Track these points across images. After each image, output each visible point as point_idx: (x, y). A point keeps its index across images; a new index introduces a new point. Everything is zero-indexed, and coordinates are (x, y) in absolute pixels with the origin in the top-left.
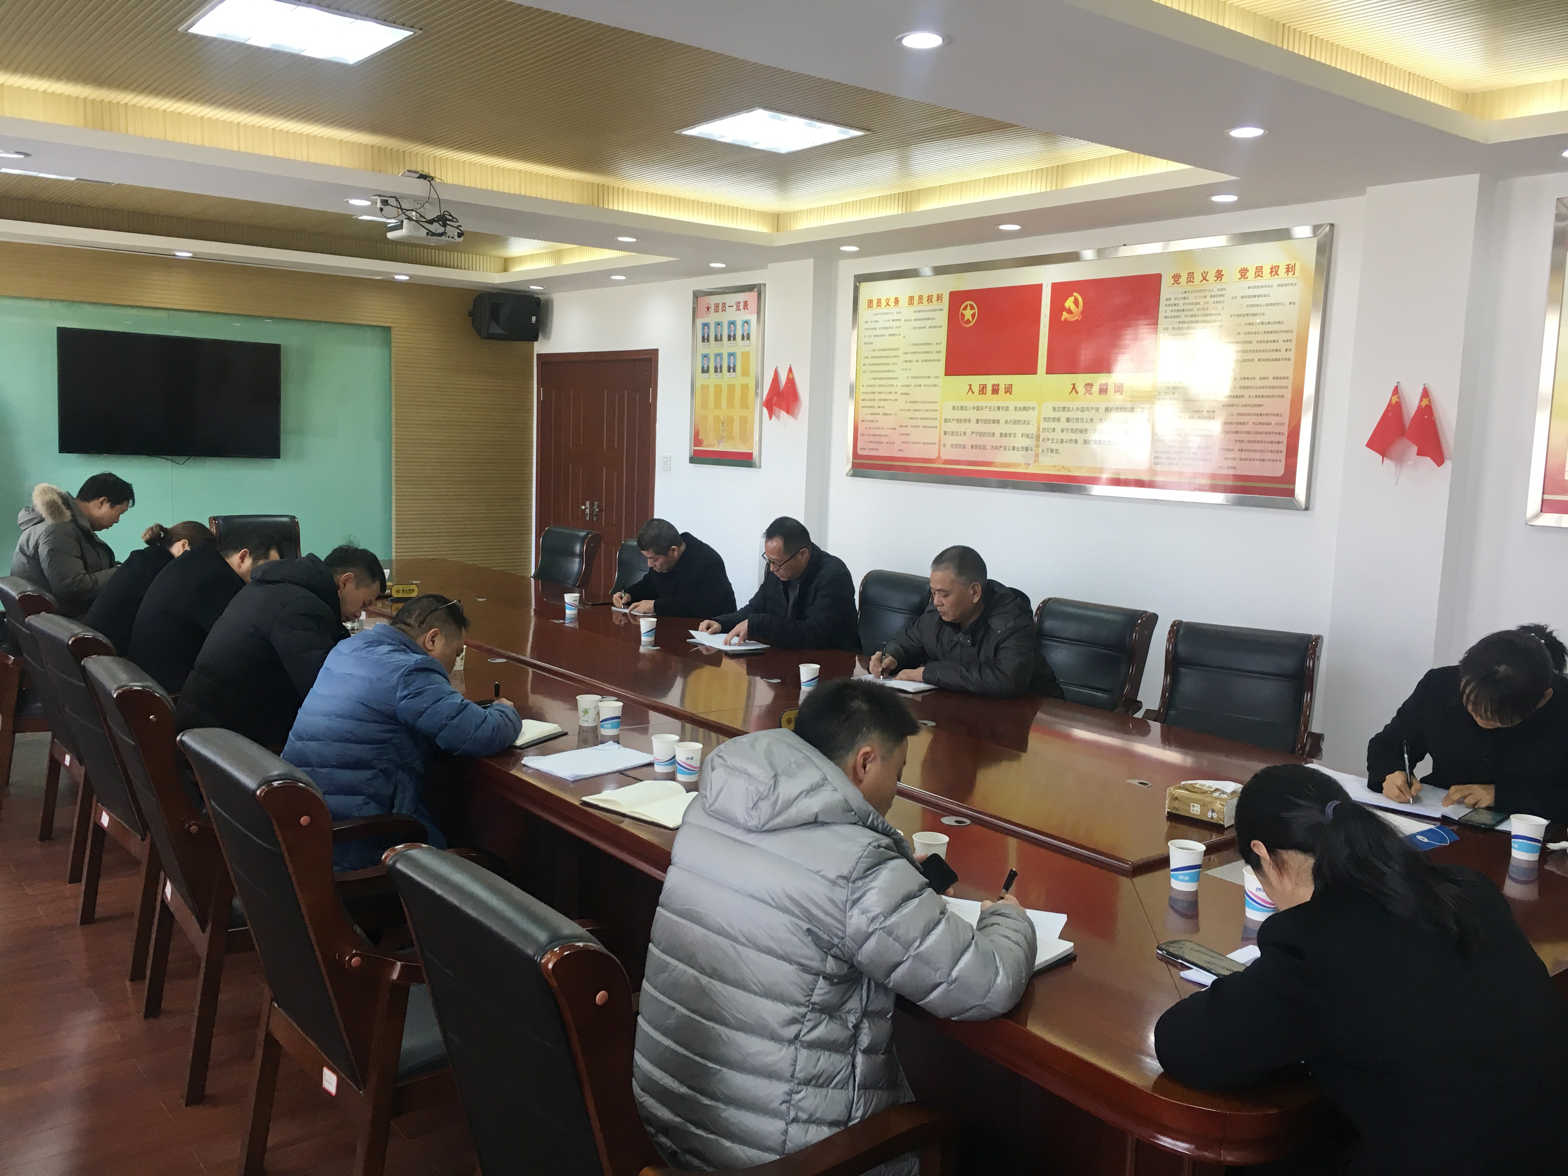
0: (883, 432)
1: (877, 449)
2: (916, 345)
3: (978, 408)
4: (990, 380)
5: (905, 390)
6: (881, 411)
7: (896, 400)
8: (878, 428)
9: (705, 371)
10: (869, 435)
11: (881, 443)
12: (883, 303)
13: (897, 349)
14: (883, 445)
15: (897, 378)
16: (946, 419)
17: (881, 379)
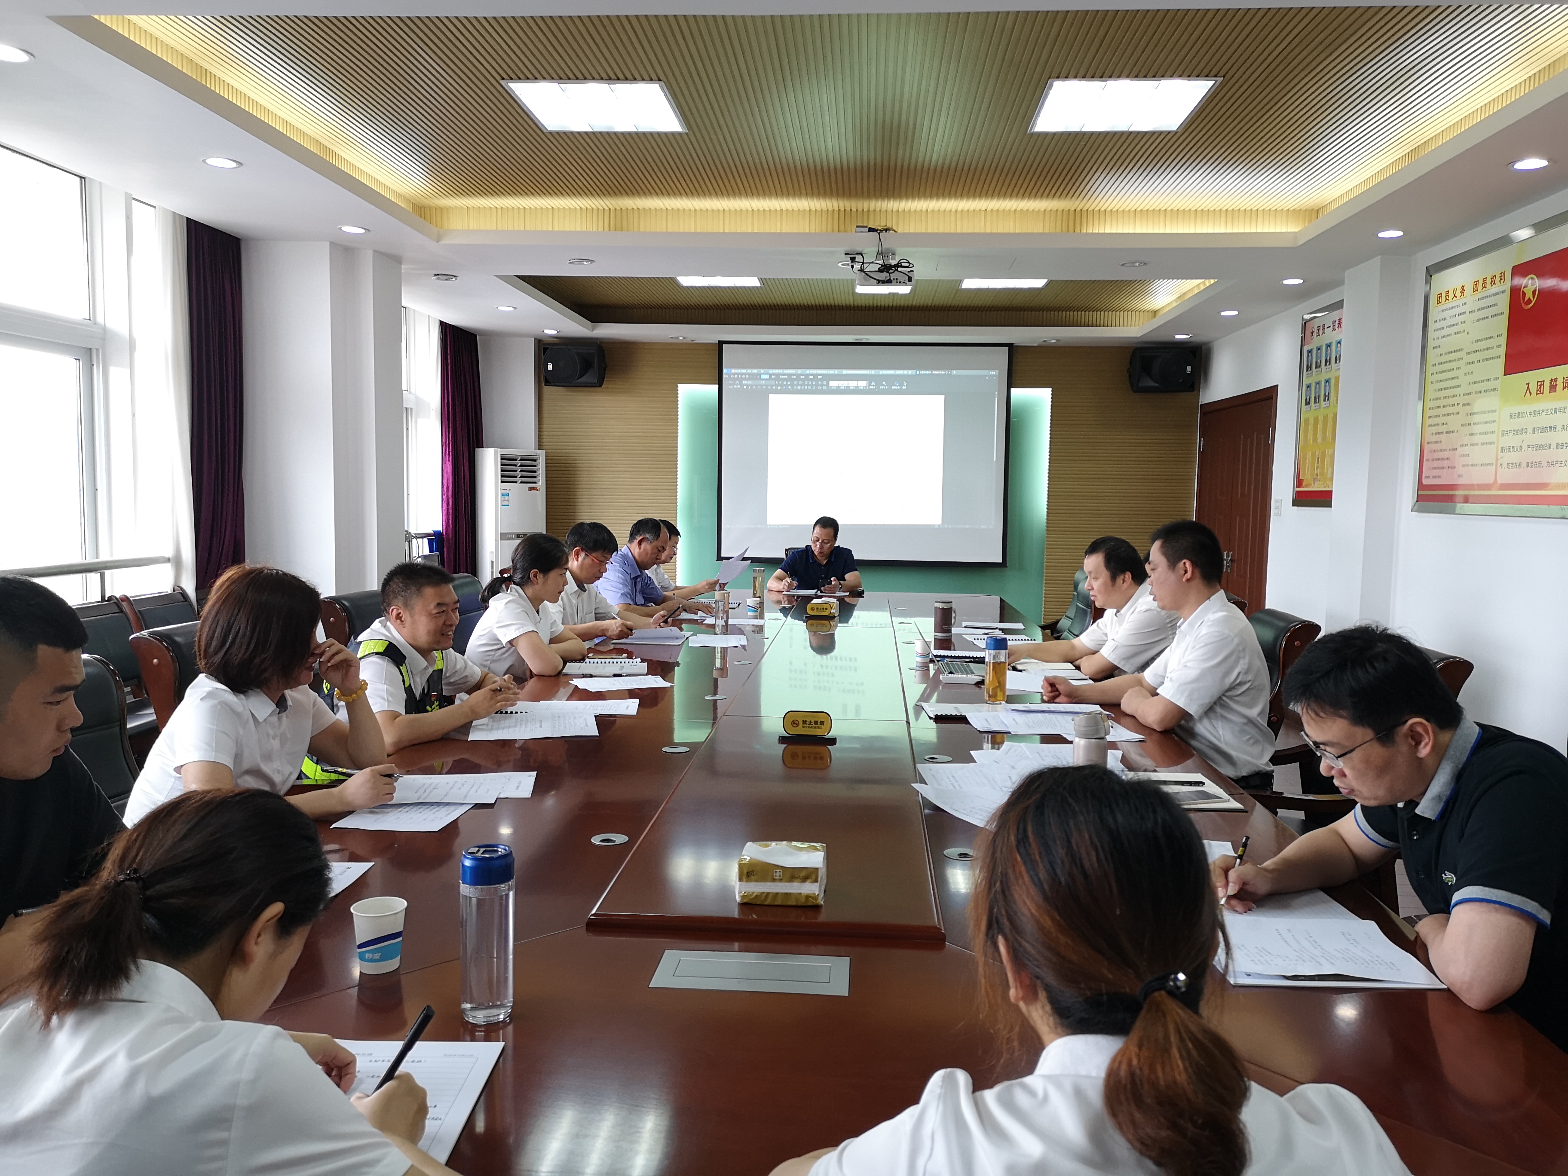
0: (1446, 454)
1: (1439, 477)
2: (1477, 341)
3: (1535, 413)
4: (1546, 374)
5: (1467, 399)
6: (1444, 429)
7: (1458, 413)
8: (1441, 450)
9: (1308, 403)
10: (1433, 460)
11: (1443, 468)
12: (1451, 295)
13: (1461, 350)
14: (1445, 470)
15: (1459, 386)
16: (1503, 431)
17: (1446, 389)
